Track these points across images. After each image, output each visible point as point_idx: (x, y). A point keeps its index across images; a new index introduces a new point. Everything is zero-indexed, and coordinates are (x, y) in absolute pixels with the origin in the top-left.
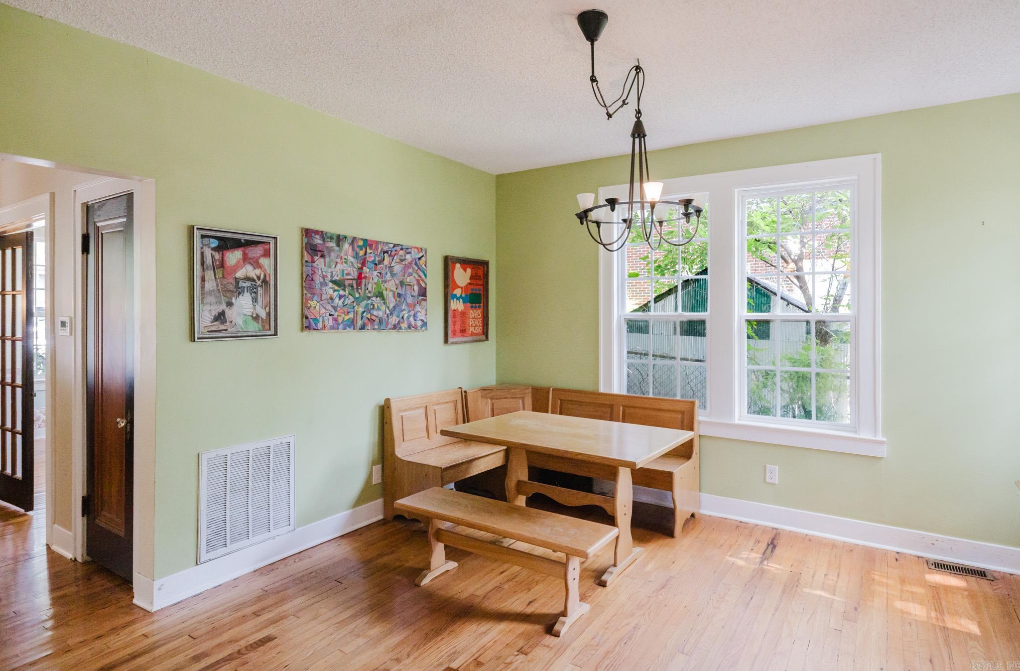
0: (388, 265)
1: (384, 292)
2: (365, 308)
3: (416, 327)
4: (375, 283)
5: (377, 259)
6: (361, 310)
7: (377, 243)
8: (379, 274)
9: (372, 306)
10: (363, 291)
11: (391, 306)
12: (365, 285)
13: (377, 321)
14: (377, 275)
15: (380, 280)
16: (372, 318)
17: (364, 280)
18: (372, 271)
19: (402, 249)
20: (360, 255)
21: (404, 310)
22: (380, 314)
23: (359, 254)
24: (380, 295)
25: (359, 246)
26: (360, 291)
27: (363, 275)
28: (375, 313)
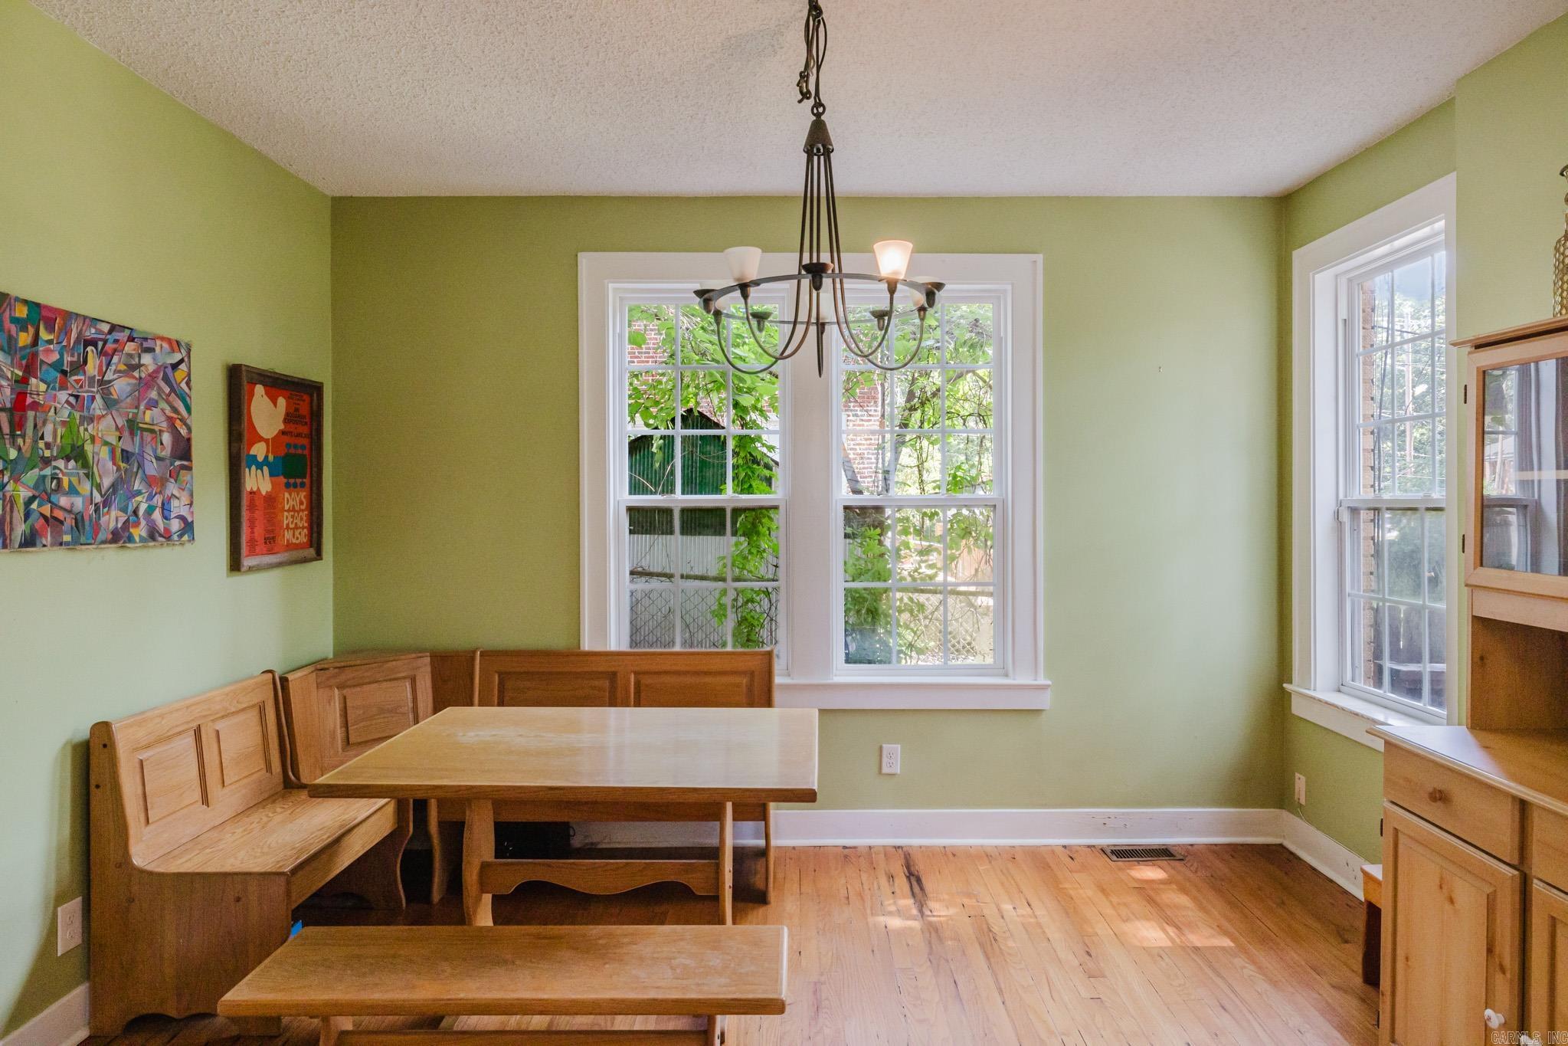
0: (97, 378)
1: (88, 447)
2: (36, 487)
3: (167, 536)
4: (64, 423)
5: (67, 358)
6: (23, 494)
7: (68, 316)
8: (72, 400)
9: (55, 482)
10: (28, 440)
11: (107, 482)
12: (35, 426)
13: (69, 522)
14: (67, 402)
15: (77, 415)
16: (55, 515)
17: (31, 414)
18: (54, 389)
19: (131, 339)
20: (21, 344)
21: (139, 493)
22: (78, 503)
23: (16, 341)
24: (76, 454)
25: (15, 321)
26: (20, 441)
27: (29, 400)
28: (64, 501)
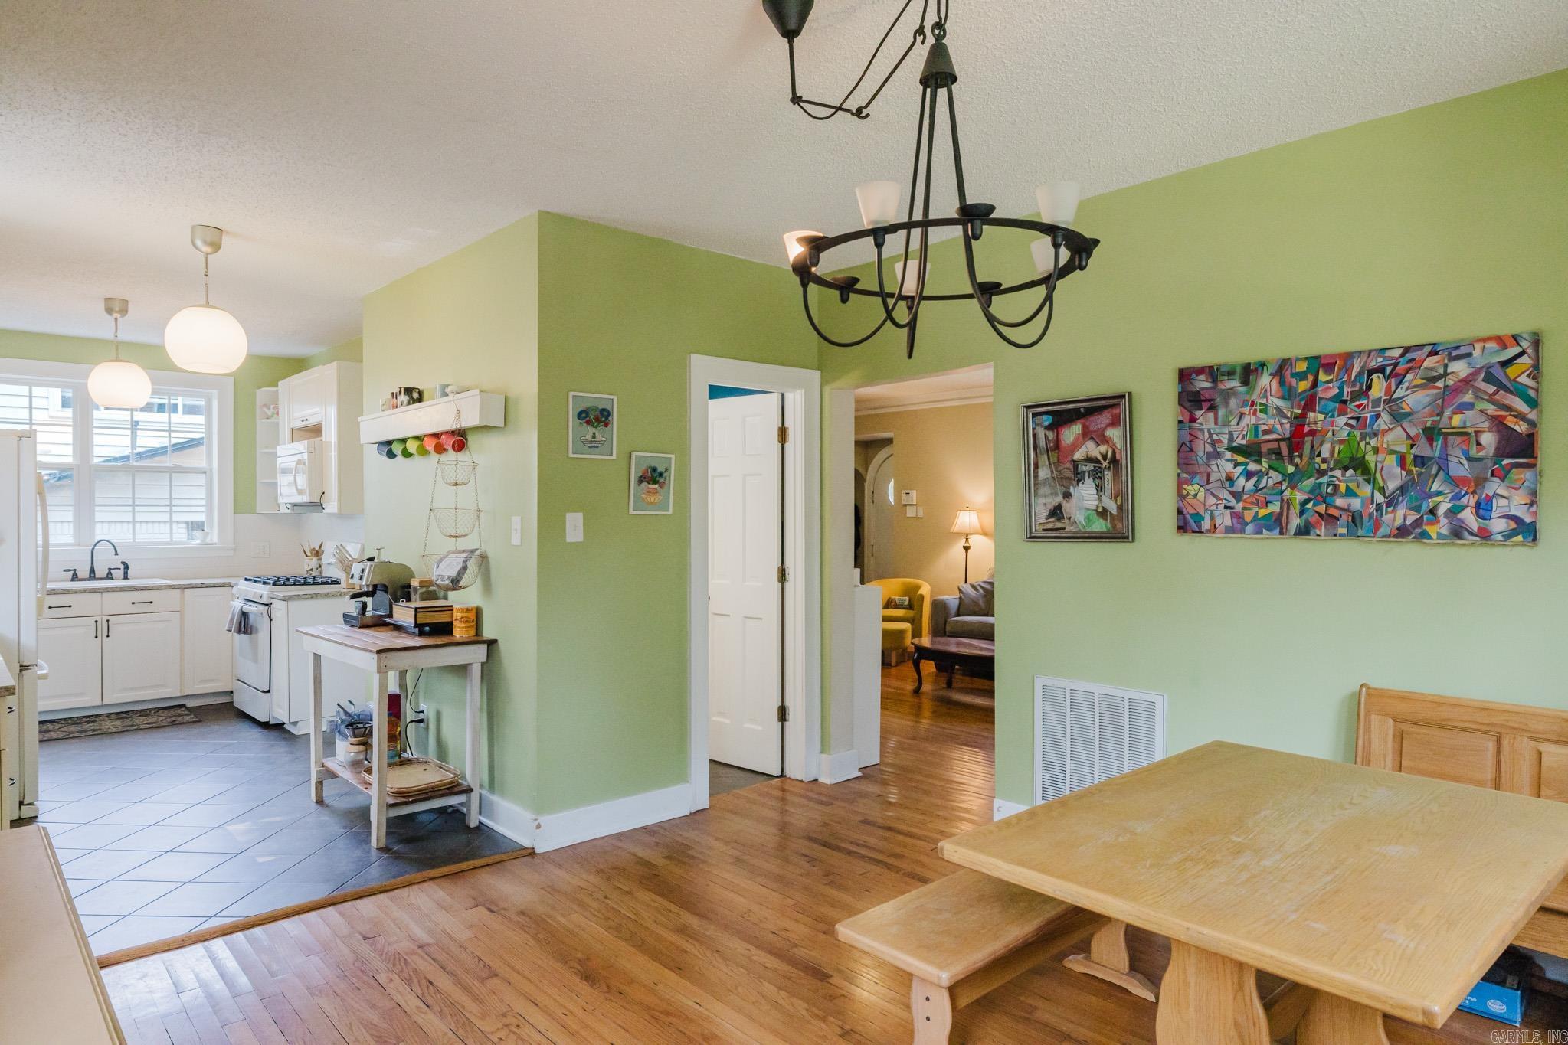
0: (1384, 398)
1: (1370, 458)
2: (1311, 492)
3: (1484, 535)
4: (1342, 442)
5: (1347, 390)
6: (1299, 497)
7: (1348, 357)
8: (1353, 422)
9: (1331, 488)
10: (1305, 459)
11: (1392, 486)
12: (1312, 447)
13: (1345, 518)
14: (1347, 424)
15: (1357, 433)
16: (1330, 512)
17: (1308, 439)
18: (1332, 416)
19: (1434, 353)
20: (1300, 390)
21: (1439, 493)
22: (1356, 504)
23: (1296, 389)
24: (1358, 465)
25: (1294, 375)
26: (1297, 460)
27: (1307, 429)
28: (1339, 502)
